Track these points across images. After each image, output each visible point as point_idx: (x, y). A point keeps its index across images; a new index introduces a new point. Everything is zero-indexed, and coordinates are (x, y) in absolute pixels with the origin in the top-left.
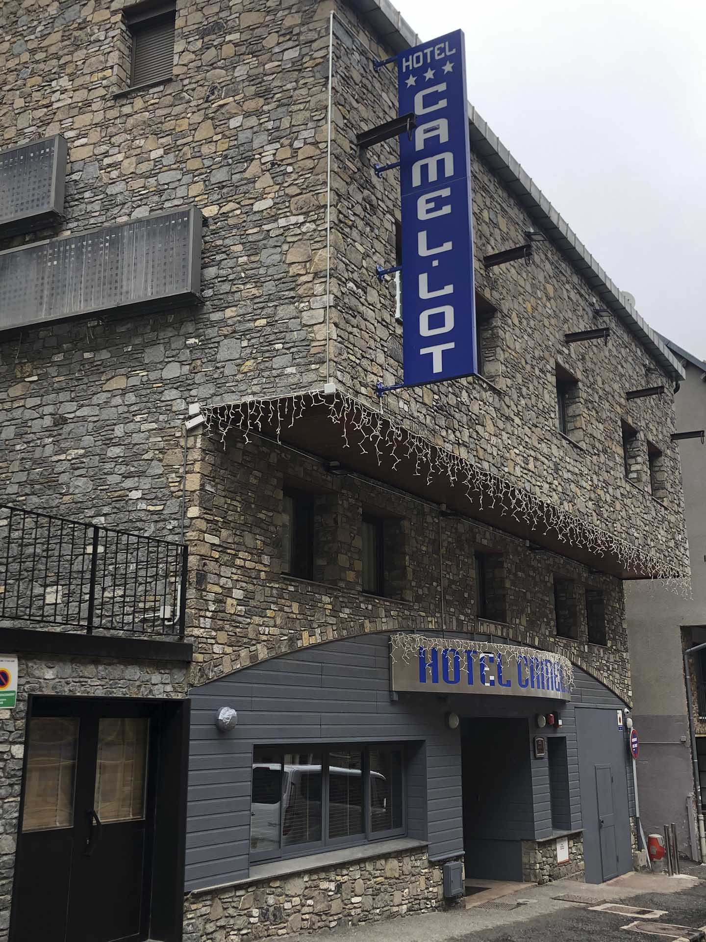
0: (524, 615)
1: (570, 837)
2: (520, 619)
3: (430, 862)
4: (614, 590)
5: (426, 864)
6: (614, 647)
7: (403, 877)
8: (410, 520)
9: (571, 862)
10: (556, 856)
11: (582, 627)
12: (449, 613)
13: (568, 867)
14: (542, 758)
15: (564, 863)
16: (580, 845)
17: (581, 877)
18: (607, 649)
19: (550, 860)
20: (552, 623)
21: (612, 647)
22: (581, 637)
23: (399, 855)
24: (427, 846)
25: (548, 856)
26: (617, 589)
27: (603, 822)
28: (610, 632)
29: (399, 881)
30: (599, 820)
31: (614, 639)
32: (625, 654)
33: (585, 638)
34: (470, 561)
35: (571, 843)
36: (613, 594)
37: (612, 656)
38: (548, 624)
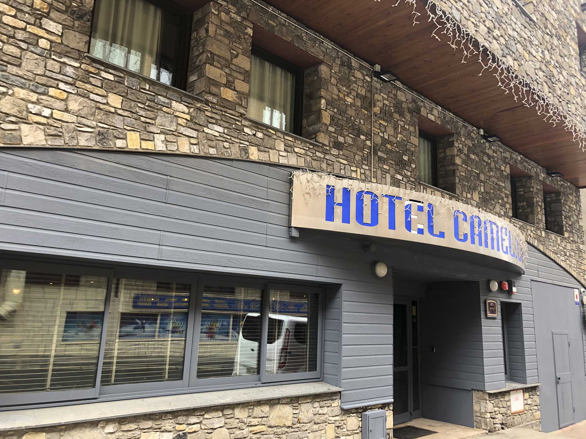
0: (477, 193)
1: (525, 390)
2: (472, 195)
3: (342, 409)
4: (572, 194)
5: (337, 411)
6: (571, 238)
7: (298, 425)
8: (330, 67)
9: (526, 412)
10: (510, 406)
11: (539, 216)
12: (382, 169)
13: (524, 416)
14: (494, 318)
15: (519, 413)
16: (535, 398)
17: (537, 425)
18: (565, 238)
19: (503, 410)
20: (508, 206)
21: (569, 237)
22: (537, 223)
23: (294, 401)
24: (340, 392)
25: (501, 406)
26: (574, 194)
27: (559, 379)
28: (567, 225)
29: (292, 430)
30: (556, 377)
31: (571, 232)
32: (581, 246)
33: (542, 225)
34: (412, 129)
35: (527, 395)
36: (571, 197)
37: (568, 245)
38: (503, 205)
